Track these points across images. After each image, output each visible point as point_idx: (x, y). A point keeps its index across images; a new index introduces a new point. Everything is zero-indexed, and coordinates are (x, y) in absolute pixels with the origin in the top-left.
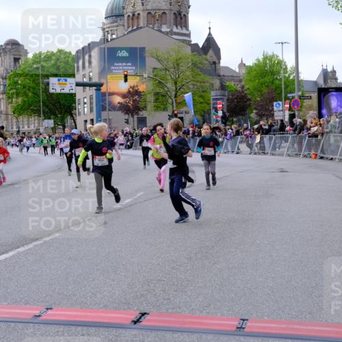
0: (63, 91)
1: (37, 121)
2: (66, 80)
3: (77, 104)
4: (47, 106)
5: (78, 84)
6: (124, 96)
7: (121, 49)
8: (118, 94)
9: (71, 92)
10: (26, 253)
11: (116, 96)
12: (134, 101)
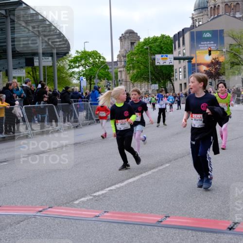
0: (165, 64)
1: (146, 86)
2: (167, 56)
3: (174, 73)
4: (154, 75)
5: (175, 59)
6: (208, 66)
7: (206, 32)
8: (204, 64)
9: (171, 64)
10: (147, 177)
11: (202, 66)
12: (215, 69)
